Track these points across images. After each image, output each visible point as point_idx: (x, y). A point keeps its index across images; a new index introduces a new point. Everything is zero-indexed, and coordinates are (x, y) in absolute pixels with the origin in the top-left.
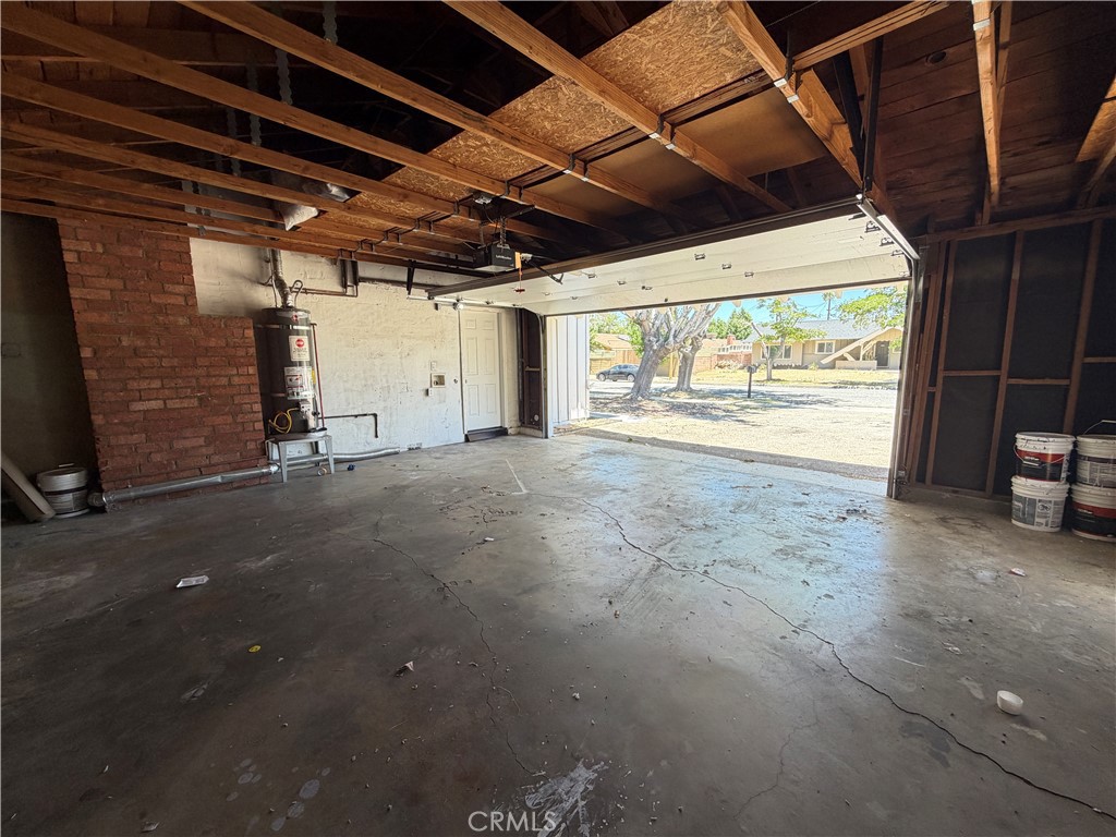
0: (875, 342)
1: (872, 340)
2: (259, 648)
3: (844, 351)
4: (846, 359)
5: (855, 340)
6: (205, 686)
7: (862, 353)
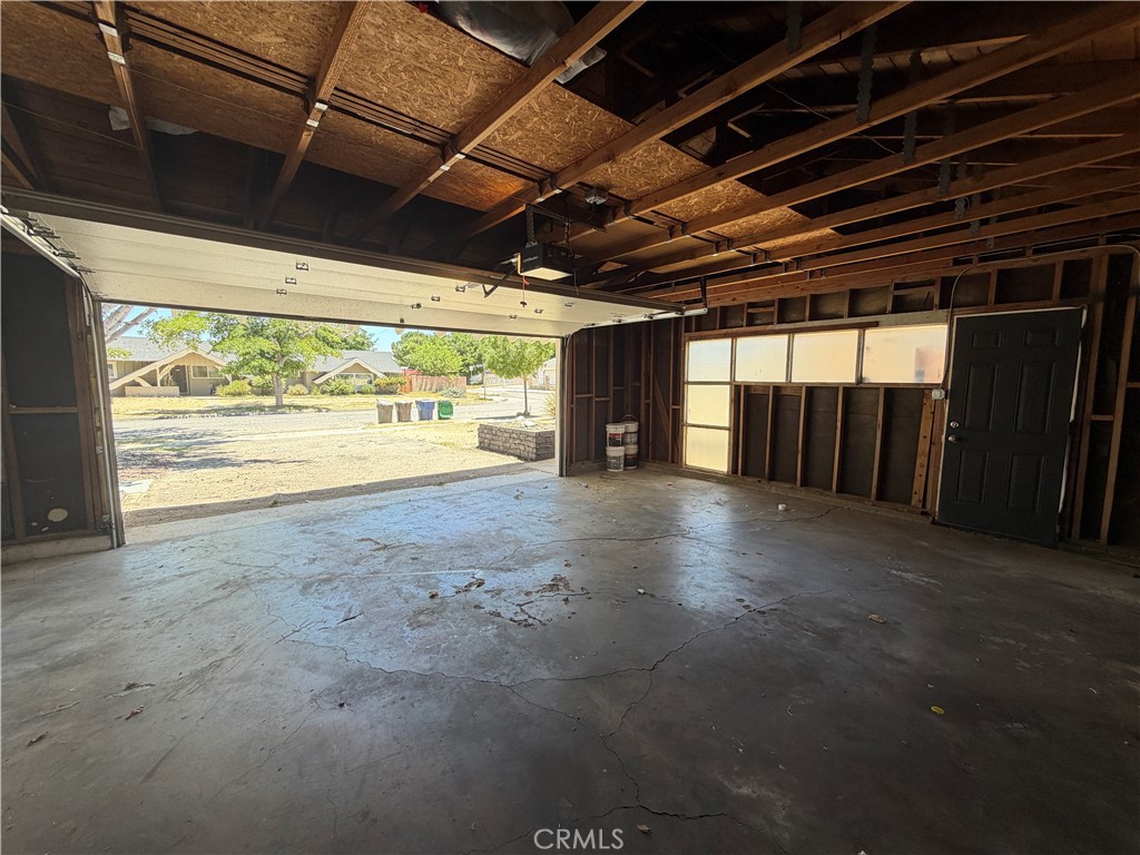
0: (173, 366)
1: (170, 364)
2: (933, 708)
3: (135, 376)
4: (138, 385)
5: (148, 363)
6: (1009, 726)
7: (159, 378)
